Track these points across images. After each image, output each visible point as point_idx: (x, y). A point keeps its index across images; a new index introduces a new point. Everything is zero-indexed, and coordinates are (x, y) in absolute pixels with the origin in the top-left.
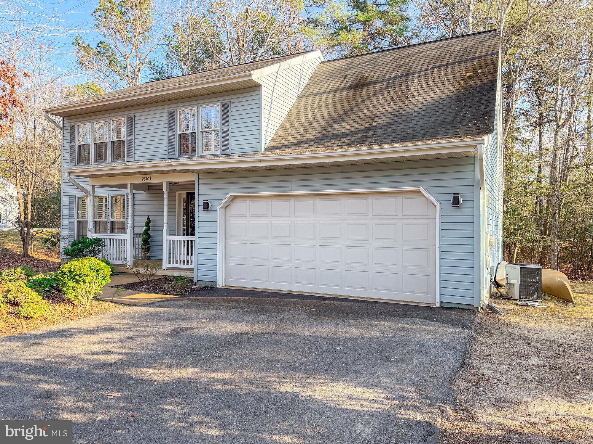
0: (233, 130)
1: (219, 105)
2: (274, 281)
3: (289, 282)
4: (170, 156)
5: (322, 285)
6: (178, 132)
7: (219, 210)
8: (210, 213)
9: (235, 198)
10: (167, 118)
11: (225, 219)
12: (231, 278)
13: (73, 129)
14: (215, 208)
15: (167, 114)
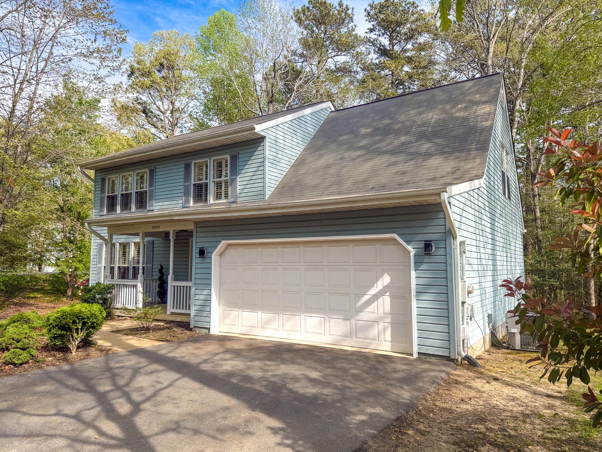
1: (229, 157)
2: (263, 328)
3: (276, 329)
6: (193, 183)
7: (213, 257)
8: (206, 260)
9: (229, 245)
10: (183, 169)
11: (220, 266)
12: (224, 324)
13: (103, 181)
14: (210, 255)
15: (184, 166)
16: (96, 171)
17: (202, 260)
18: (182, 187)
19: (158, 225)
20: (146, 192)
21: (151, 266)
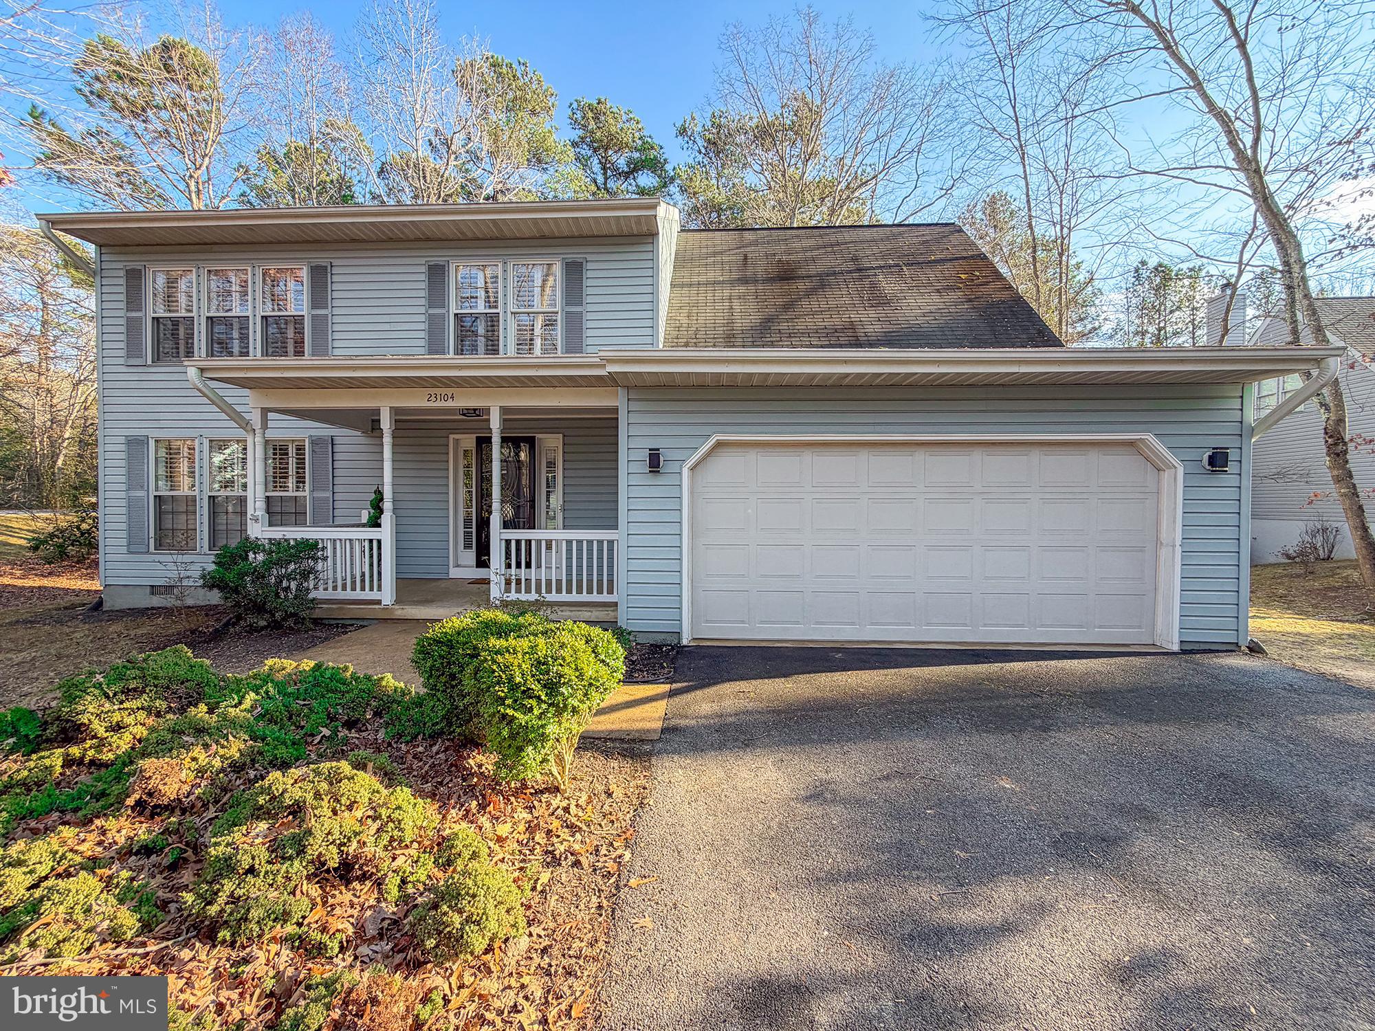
0: (589, 316)
1: (559, 264)
2: (817, 623)
3: (853, 624)
5: (928, 624)
6: (453, 309)
7: (685, 471)
8: (661, 480)
9: (719, 444)
10: (423, 277)
11: (692, 492)
12: (707, 621)
13: (134, 279)
14: (673, 467)
15: (423, 269)
16: (100, 246)
17: (651, 479)
18: (422, 318)
19: (449, 391)
20: (298, 321)
21: (329, 494)
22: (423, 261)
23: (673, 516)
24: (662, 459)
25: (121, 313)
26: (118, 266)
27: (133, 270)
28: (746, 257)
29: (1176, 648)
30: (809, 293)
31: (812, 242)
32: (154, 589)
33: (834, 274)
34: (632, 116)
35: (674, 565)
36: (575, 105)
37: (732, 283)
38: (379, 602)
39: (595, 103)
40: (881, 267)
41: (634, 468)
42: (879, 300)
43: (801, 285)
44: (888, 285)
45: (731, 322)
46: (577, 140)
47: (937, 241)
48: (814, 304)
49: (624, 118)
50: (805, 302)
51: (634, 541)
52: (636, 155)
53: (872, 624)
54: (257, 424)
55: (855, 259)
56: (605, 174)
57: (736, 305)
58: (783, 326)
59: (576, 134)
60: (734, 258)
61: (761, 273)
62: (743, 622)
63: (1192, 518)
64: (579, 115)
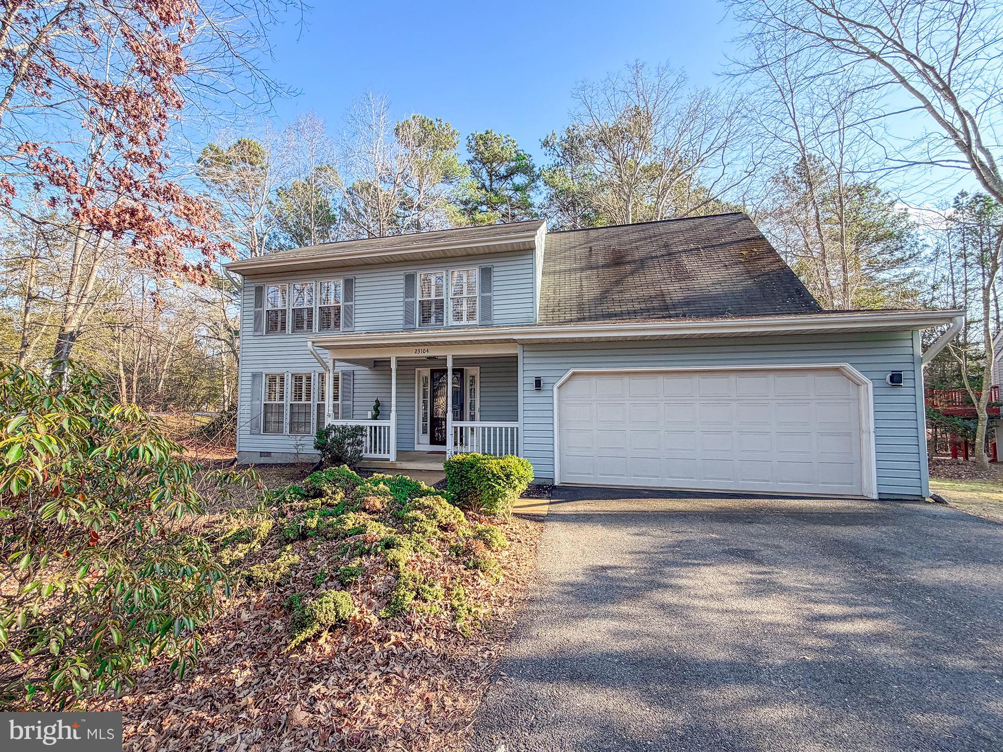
0: (495, 298)
1: (477, 270)
3: (657, 477)
4: (408, 326)
6: (419, 298)
7: (555, 389)
8: (542, 394)
9: (574, 374)
10: (402, 281)
11: (559, 400)
12: (570, 473)
13: (259, 290)
14: (549, 387)
15: (403, 277)
16: (244, 276)
17: (536, 394)
18: (402, 304)
19: (426, 348)
20: (337, 309)
21: (351, 403)
22: (402, 273)
23: (549, 414)
24: (542, 382)
25: (252, 309)
26: (252, 285)
27: (259, 287)
28: (591, 251)
29: (875, 497)
30: (632, 273)
31: (636, 236)
32: (262, 454)
33: (652, 258)
34: (509, 138)
35: (550, 441)
36: (471, 138)
37: (582, 269)
38: (388, 460)
39: (483, 133)
40: (685, 251)
41: (527, 387)
42: (682, 275)
43: (628, 268)
44: (689, 263)
45: (581, 296)
46: (472, 159)
47: (728, 228)
48: (637, 279)
49: (504, 140)
50: (630, 279)
51: (527, 427)
52: (513, 164)
53: (669, 477)
54: (331, 368)
55: (666, 246)
56: (491, 179)
57: (584, 283)
58: (616, 296)
59: (471, 156)
60: (582, 251)
61: (601, 261)
62: (589, 474)
63: (881, 416)
64: (473, 143)
